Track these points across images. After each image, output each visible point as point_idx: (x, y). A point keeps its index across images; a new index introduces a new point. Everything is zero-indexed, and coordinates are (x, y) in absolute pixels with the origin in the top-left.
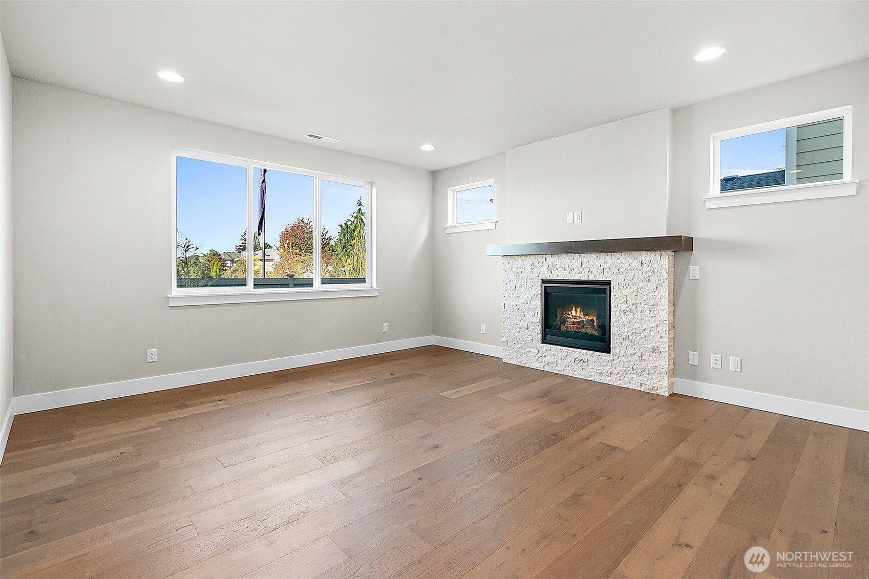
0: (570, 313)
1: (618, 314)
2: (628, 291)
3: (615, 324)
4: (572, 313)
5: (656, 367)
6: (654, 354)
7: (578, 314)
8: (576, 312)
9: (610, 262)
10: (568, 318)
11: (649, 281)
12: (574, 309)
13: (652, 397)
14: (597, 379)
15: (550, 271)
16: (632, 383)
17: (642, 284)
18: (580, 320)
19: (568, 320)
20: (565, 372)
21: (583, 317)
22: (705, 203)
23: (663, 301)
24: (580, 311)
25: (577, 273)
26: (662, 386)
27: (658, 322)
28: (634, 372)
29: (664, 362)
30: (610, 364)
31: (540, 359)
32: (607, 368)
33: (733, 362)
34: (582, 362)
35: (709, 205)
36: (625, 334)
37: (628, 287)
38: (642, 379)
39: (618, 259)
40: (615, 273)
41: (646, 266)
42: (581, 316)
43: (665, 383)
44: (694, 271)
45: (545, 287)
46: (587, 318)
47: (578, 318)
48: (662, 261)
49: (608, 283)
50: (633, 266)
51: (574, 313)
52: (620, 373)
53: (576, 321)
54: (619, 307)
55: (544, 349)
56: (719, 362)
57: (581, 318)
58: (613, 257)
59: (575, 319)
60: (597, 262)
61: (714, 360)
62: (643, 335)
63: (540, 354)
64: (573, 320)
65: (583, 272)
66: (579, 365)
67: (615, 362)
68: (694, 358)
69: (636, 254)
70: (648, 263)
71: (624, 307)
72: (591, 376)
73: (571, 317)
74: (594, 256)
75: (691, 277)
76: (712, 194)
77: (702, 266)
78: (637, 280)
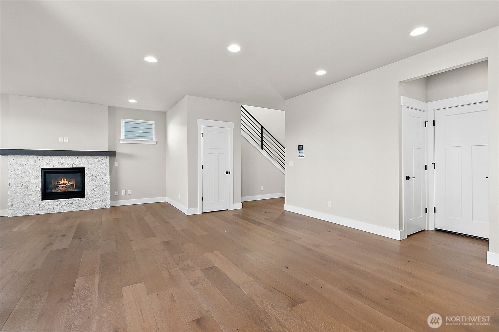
0: (60, 182)
1: (88, 181)
2: (93, 172)
3: (87, 185)
4: (61, 182)
5: (105, 198)
6: (104, 194)
7: (65, 182)
9: (84, 160)
10: (59, 185)
11: (102, 167)
12: (62, 179)
13: (104, 209)
14: (78, 210)
15: (48, 164)
16: (95, 207)
17: (100, 168)
18: (66, 185)
19: (59, 186)
20: (59, 211)
21: (68, 183)
22: (120, 141)
23: (107, 174)
24: (66, 180)
25: (66, 164)
26: (107, 204)
27: (106, 182)
28: (96, 202)
29: (108, 197)
30: (85, 202)
31: (41, 209)
32: (83, 204)
33: (129, 192)
34: (69, 204)
35: (121, 142)
36: (92, 188)
37: (93, 170)
38: (100, 204)
39: (88, 159)
40: (87, 164)
41: (101, 161)
42: (67, 183)
43: (109, 203)
44: (117, 163)
45: (44, 172)
46: (70, 183)
47: (65, 184)
48: (106, 160)
49: (84, 168)
50: (95, 161)
51: (62, 181)
52: (90, 204)
53: (64, 186)
54: (89, 178)
55: (44, 203)
56: (125, 193)
57: (67, 184)
58: (86, 158)
59: (63, 185)
60: (77, 160)
61: (123, 192)
62: (100, 188)
63: (41, 206)
64: (62, 185)
65: (70, 164)
66: (68, 206)
67: (87, 200)
68: (117, 193)
69: (97, 157)
70: (101, 160)
71: (91, 178)
72: (74, 209)
73: (61, 184)
74: (76, 157)
75: (116, 166)
76: (122, 138)
77: (119, 161)
78: (97, 167)
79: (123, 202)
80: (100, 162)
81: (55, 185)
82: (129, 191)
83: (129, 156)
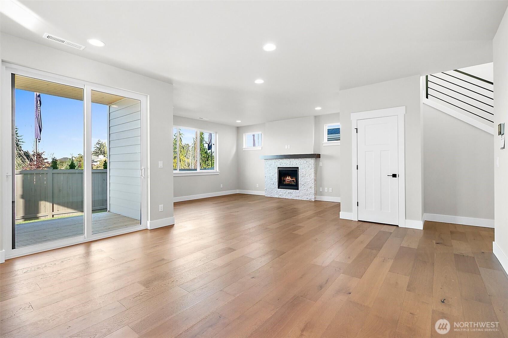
0: (287, 178)
1: (300, 177)
3: (300, 181)
5: (311, 193)
6: (310, 189)
8: (289, 178)
11: (309, 167)
13: (310, 202)
14: (295, 198)
15: (280, 164)
16: (305, 198)
17: (307, 168)
19: (286, 180)
22: (323, 144)
23: (313, 173)
25: (289, 165)
26: (313, 198)
27: (311, 179)
28: (305, 195)
29: (313, 191)
30: (299, 193)
31: (277, 194)
32: (298, 195)
34: (290, 193)
36: (303, 183)
37: (303, 169)
39: (301, 160)
40: (300, 165)
44: (321, 164)
45: (279, 170)
46: (292, 179)
48: (311, 161)
49: (298, 168)
52: (301, 196)
53: (289, 180)
55: (279, 190)
56: (327, 190)
58: (299, 160)
60: (295, 161)
61: (326, 190)
62: (307, 183)
63: (278, 192)
68: (321, 189)
69: (305, 159)
71: (302, 175)
72: (293, 198)
74: (294, 159)
75: (320, 166)
76: (325, 142)
77: (323, 162)
78: (305, 167)
79: (325, 198)
80: (308, 162)
81: (283, 180)
82: (330, 189)
83: (330, 157)
